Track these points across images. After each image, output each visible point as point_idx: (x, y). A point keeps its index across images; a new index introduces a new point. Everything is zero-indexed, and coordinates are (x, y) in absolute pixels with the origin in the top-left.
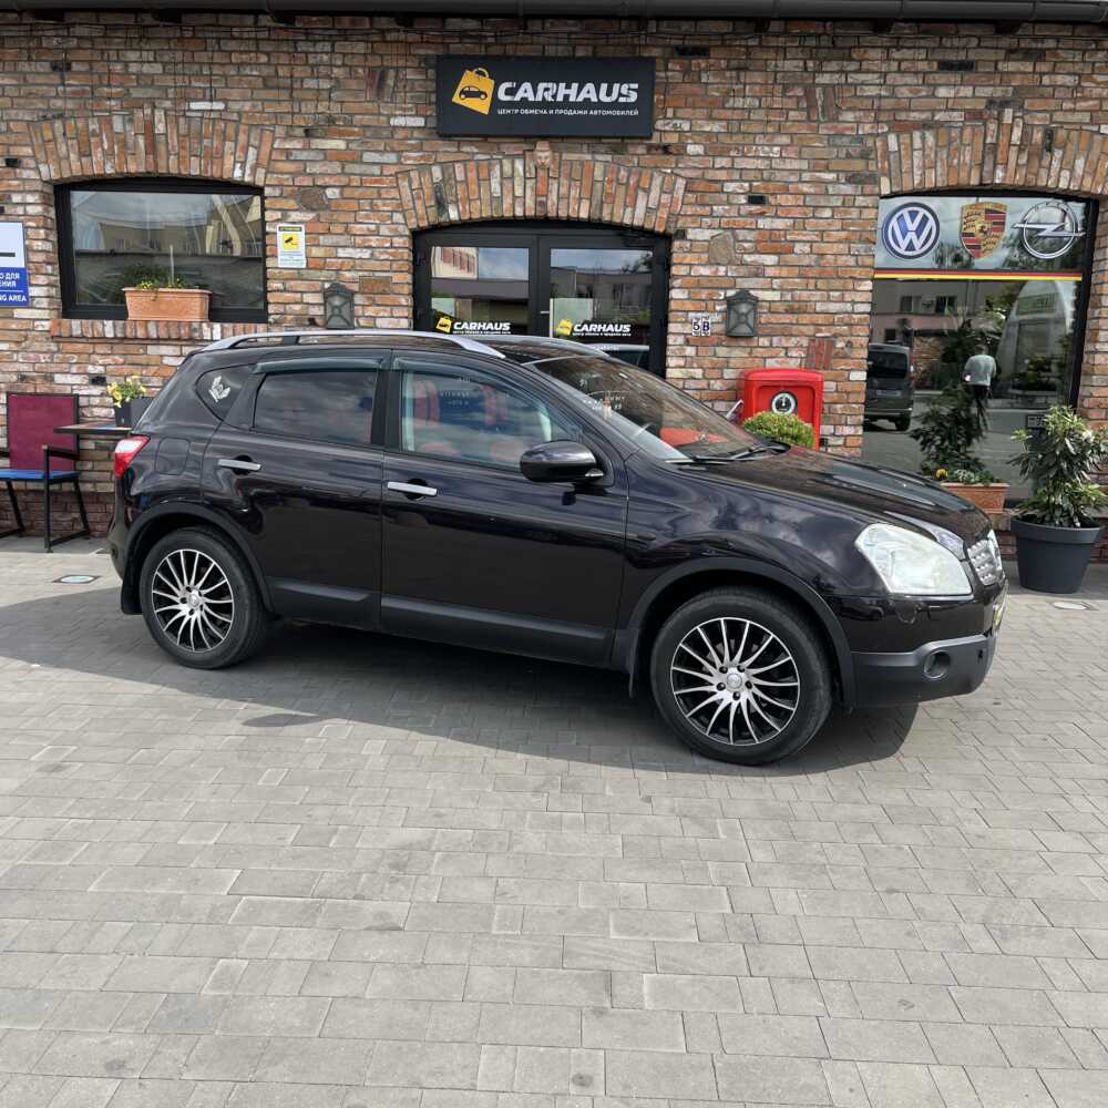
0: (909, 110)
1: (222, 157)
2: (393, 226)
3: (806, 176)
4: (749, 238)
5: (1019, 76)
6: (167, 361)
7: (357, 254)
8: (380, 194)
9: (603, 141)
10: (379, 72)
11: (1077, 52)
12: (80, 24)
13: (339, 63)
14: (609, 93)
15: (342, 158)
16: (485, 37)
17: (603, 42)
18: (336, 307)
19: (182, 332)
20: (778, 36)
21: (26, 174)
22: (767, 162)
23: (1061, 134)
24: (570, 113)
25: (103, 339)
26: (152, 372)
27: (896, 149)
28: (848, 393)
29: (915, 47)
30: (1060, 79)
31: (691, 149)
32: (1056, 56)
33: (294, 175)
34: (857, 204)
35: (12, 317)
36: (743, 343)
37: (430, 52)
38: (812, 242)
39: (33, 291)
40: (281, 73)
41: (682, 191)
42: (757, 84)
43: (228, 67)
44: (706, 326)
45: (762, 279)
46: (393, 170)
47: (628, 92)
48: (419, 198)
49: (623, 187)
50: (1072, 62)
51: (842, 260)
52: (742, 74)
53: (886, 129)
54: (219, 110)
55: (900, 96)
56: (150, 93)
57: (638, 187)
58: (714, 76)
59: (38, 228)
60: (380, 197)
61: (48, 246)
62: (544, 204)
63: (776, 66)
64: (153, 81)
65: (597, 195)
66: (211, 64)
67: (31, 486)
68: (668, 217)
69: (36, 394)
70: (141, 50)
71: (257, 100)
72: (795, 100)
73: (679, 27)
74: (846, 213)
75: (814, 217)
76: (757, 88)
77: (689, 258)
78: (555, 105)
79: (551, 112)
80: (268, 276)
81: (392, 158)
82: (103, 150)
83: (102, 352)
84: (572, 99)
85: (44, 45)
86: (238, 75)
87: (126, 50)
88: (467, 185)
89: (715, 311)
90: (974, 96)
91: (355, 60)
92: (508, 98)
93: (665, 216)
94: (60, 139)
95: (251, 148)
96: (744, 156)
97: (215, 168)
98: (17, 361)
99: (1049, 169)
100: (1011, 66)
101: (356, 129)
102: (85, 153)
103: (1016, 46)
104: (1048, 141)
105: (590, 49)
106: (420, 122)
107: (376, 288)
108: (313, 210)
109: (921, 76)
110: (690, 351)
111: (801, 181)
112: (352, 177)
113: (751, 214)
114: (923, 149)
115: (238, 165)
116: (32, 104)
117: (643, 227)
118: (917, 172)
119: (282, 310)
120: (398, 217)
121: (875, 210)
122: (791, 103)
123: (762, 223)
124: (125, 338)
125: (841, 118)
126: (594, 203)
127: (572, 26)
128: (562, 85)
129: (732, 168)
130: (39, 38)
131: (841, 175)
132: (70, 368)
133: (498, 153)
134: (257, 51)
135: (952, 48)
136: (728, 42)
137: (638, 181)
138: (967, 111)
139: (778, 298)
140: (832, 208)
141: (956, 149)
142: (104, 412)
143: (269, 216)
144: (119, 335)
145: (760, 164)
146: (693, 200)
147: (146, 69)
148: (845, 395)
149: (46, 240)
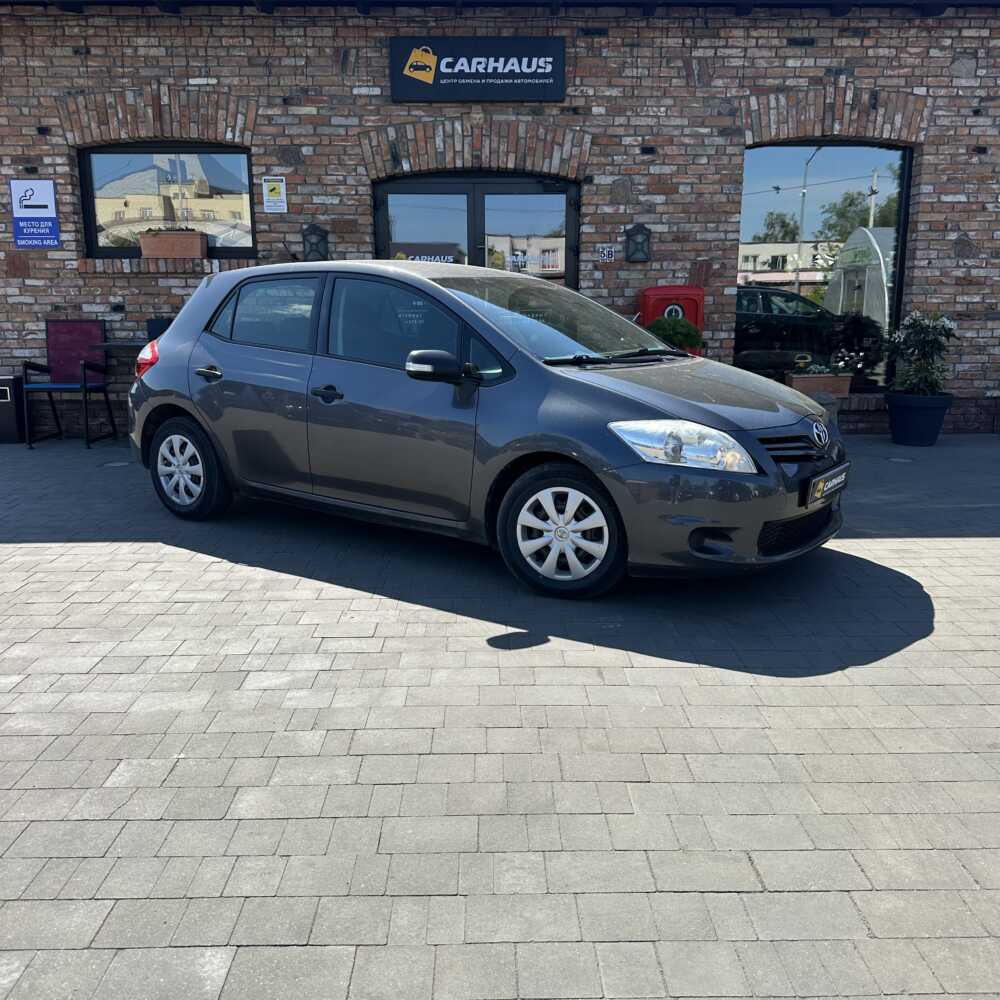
0: (765, 77)
1: (216, 123)
2: (358, 177)
3: (687, 131)
4: (642, 181)
5: (849, 50)
6: (174, 291)
7: (329, 200)
8: (345, 151)
9: (526, 104)
10: (342, 51)
11: (894, 30)
12: (99, 16)
13: (310, 44)
14: (529, 66)
15: (313, 121)
16: (428, 22)
17: (522, 24)
18: (312, 244)
19: (187, 266)
20: (662, 18)
21: (56, 140)
22: (655, 120)
23: (884, 95)
24: (498, 82)
25: (122, 275)
26: (162, 301)
27: (756, 108)
28: (722, 305)
29: (768, 27)
30: (882, 52)
31: (596, 110)
32: (878, 33)
33: (275, 137)
34: (727, 152)
35: (46, 259)
36: (639, 267)
37: (382, 34)
38: (692, 184)
39: (64, 237)
40: (263, 54)
41: (588, 145)
42: (646, 57)
43: (218, 50)
44: (610, 254)
45: (653, 216)
46: (356, 131)
47: (544, 64)
48: (377, 154)
49: (541, 144)
50: (891, 38)
51: (717, 198)
52: (635, 50)
53: (748, 93)
54: (212, 85)
55: (757, 66)
56: (156, 71)
57: (553, 142)
58: (613, 51)
59: (65, 184)
60: (345, 154)
61: (74, 199)
62: (478, 157)
63: (662, 42)
64: (158, 62)
65: (521, 150)
66: (206, 48)
67: (66, 396)
68: (578, 167)
69: (67, 321)
70: (149, 36)
71: (243, 76)
72: (676, 70)
73: (583, 12)
74: (719, 159)
75: (693, 164)
76: (647, 60)
77: (595, 200)
78: (486, 75)
79: (483, 81)
80: (257, 219)
81: (355, 121)
82: (118, 118)
83: (119, 284)
84: (500, 70)
85: (67, 33)
86: (228, 56)
87: (136, 37)
88: (416, 142)
89: (616, 241)
90: (816, 66)
91: (324, 42)
92: (450, 70)
93: (576, 165)
94: (83, 111)
95: (239, 116)
96: (638, 115)
97: (210, 132)
98: (51, 295)
99: (875, 122)
100: (844, 42)
101: (325, 98)
102: (103, 122)
103: (846, 25)
104: (873, 101)
105: (512, 30)
106: (377, 91)
107: (345, 228)
108: (291, 165)
109: (774, 50)
110: (598, 275)
111: (683, 135)
112: (323, 137)
113: (643, 163)
114: (778, 109)
115: (230, 129)
116: (57, 82)
117: (558, 175)
118: (774, 126)
119: (269, 247)
120: (361, 170)
121: (740, 158)
122: (673, 73)
123: (653, 170)
124: (140, 272)
125: (713, 84)
126: (519, 156)
127: (498, 12)
128: (492, 60)
129: (628, 126)
130: (63, 27)
131: (714, 130)
132: (95, 298)
133: (442, 116)
134: (244, 36)
135: (798, 28)
136: (622, 24)
137: (554, 137)
138: (810, 78)
139: (666, 230)
140: (709, 156)
141: (804, 107)
142: (123, 334)
143: (255, 170)
144: (135, 270)
145: (651, 122)
146: (597, 152)
147: (153, 52)
148: (721, 307)
149: (73, 194)
